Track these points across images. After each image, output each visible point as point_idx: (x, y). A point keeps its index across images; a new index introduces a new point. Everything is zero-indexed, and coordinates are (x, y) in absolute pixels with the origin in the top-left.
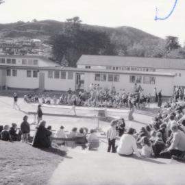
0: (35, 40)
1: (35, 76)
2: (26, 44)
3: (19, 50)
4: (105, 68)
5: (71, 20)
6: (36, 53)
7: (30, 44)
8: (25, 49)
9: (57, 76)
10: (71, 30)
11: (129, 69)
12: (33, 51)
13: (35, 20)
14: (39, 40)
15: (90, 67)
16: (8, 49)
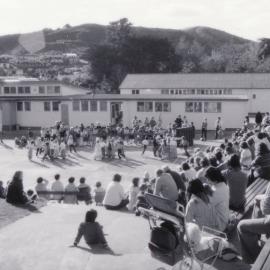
0: (69, 55)
1: (56, 109)
2: (56, 61)
3: (47, 70)
4: (159, 92)
5: (116, 23)
6: (71, 73)
7: (61, 61)
8: (55, 68)
9: (85, 108)
10: (117, 38)
11: (193, 91)
12: (66, 70)
13: (68, 26)
14: (75, 55)
15: (138, 92)
16: (30, 70)
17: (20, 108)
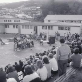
0: (38, 8)
1: (17, 27)
3: (31, 12)
9: (26, 28)
12: (36, 12)
16: (26, 12)
17: (6, 27)
